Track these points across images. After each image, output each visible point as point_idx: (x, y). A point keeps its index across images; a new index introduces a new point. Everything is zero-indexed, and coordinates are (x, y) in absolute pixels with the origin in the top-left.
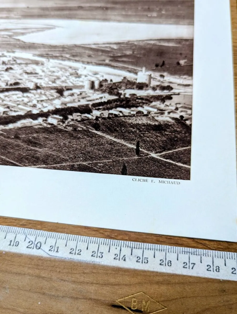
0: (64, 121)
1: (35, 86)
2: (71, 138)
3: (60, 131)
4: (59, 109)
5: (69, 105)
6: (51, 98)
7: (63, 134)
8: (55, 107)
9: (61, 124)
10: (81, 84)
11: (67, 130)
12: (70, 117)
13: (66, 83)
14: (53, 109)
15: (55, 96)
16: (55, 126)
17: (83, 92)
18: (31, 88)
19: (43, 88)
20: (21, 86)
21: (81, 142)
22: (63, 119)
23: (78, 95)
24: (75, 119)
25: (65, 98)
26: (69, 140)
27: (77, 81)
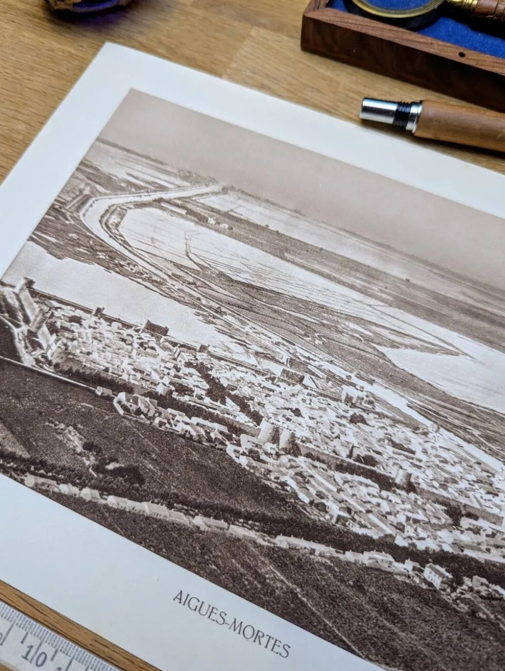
0: (454, 585)
1: (404, 480)
2: (464, 630)
3: (445, 606)
4: (448, 552)
5: (469, 553)
6: (434, 521)
7: (449, 614)
8: (441, 546)
9: (449, 590)
10: (495, 511)
11: (458, 609)
12: (467, 581)
13: (468, 497)
14: (437, 549)
15: (443, 521)
16: (435, 591)
17: (498, 531)
18: (398, 481)
19: (421, 492)
20: (379, 470)
21: (480, 646)
22: (452, 579)
23: (487, 536)
24: (476, 589)
25: (462, 532)
26: (459, 632)
27: (490, 500)
